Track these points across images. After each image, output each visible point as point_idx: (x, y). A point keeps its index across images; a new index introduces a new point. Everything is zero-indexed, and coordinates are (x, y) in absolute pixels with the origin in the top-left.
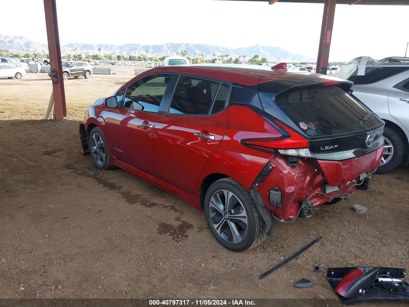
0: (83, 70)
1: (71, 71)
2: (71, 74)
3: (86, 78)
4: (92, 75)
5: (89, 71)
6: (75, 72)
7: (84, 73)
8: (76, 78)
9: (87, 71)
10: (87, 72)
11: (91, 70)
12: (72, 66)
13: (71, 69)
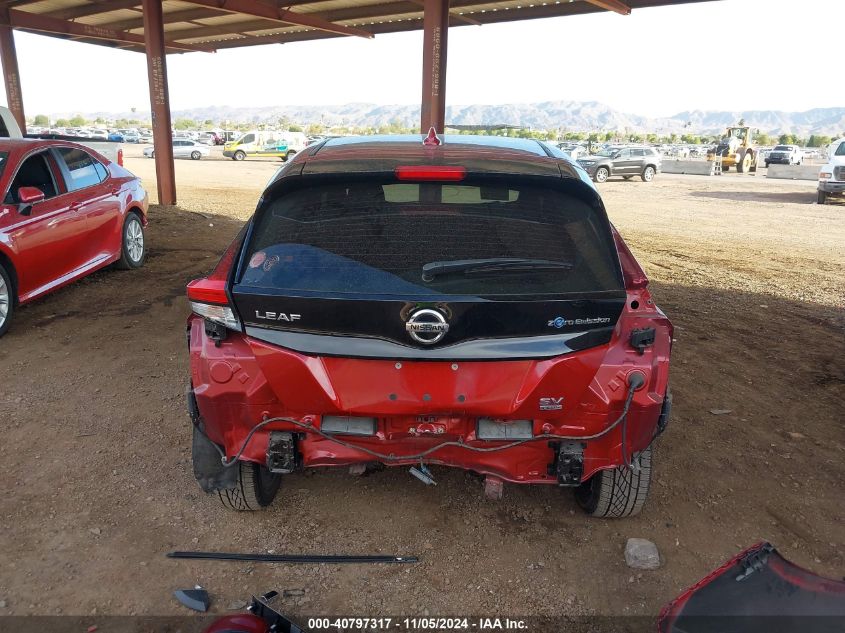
0: (640, 163)
1: (616, 164)
2: (615, 172)
3: (644, 180)
4: (659, 175)
5: (653, 166)
6: (622, 168)
7: (642, 170)
8: (626, 179)
9: (649, 165)
10: (650, 169)
11: (658, 165)
12: (619, 156)
13: (615, 161)
